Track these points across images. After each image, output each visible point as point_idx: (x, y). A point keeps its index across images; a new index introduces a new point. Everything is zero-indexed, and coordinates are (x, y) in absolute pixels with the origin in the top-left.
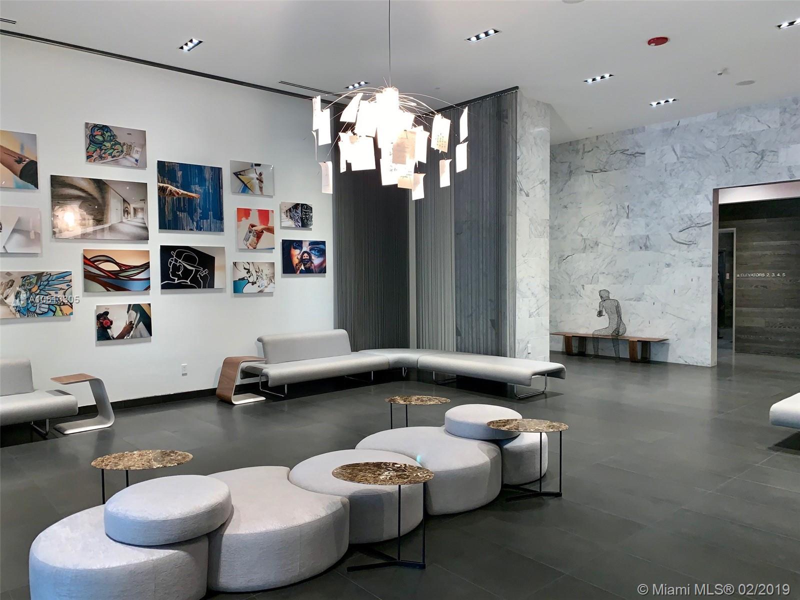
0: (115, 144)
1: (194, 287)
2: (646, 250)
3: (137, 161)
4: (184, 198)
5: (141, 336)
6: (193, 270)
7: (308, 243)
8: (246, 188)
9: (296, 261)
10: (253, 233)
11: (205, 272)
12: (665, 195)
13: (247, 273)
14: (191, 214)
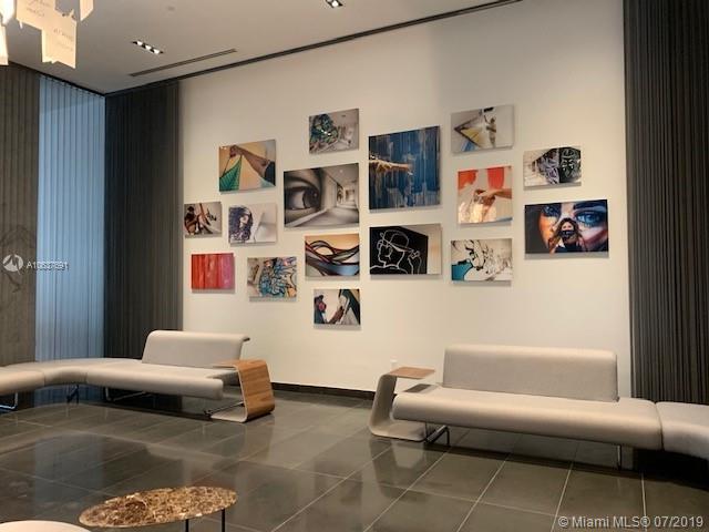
1: (404, 273)
3: (350, 142)
4: (394, 171)
6: (403, 252)
8: (471, 145)
10: (480, 201)
11: (417, 254)
13: (470, 254)
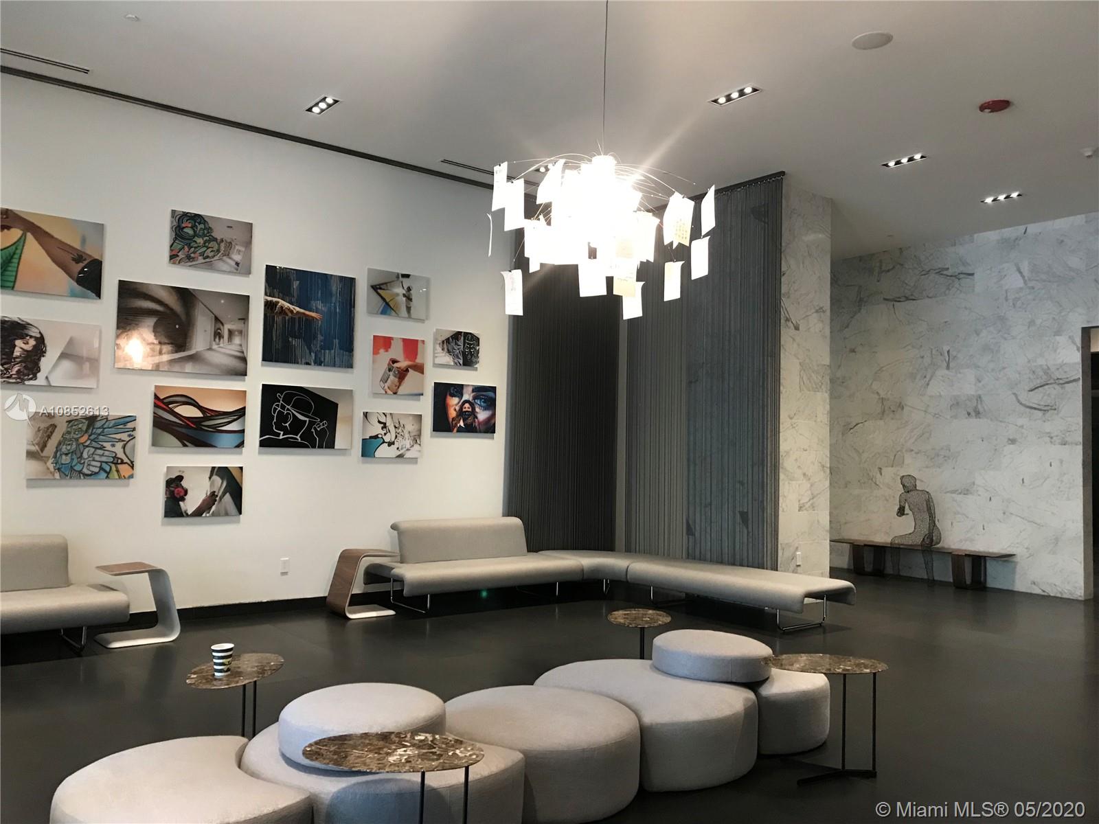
0: (209, 241)
1: (306, 447)
2: (976, 418)
3: (237, 264)
4: (299, 318)
5: (227, 514)
6: (306, 421)
7: (470, 389)
8: (387, 308)
9: (452, 413)
10: (394, 372)
11: (323, 425)
12: (1006, 336)
13: (382, 428)
14: (309, 339)
